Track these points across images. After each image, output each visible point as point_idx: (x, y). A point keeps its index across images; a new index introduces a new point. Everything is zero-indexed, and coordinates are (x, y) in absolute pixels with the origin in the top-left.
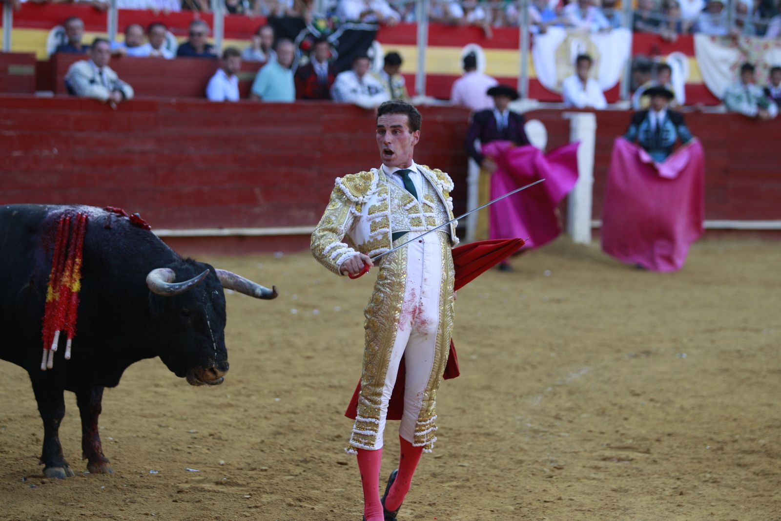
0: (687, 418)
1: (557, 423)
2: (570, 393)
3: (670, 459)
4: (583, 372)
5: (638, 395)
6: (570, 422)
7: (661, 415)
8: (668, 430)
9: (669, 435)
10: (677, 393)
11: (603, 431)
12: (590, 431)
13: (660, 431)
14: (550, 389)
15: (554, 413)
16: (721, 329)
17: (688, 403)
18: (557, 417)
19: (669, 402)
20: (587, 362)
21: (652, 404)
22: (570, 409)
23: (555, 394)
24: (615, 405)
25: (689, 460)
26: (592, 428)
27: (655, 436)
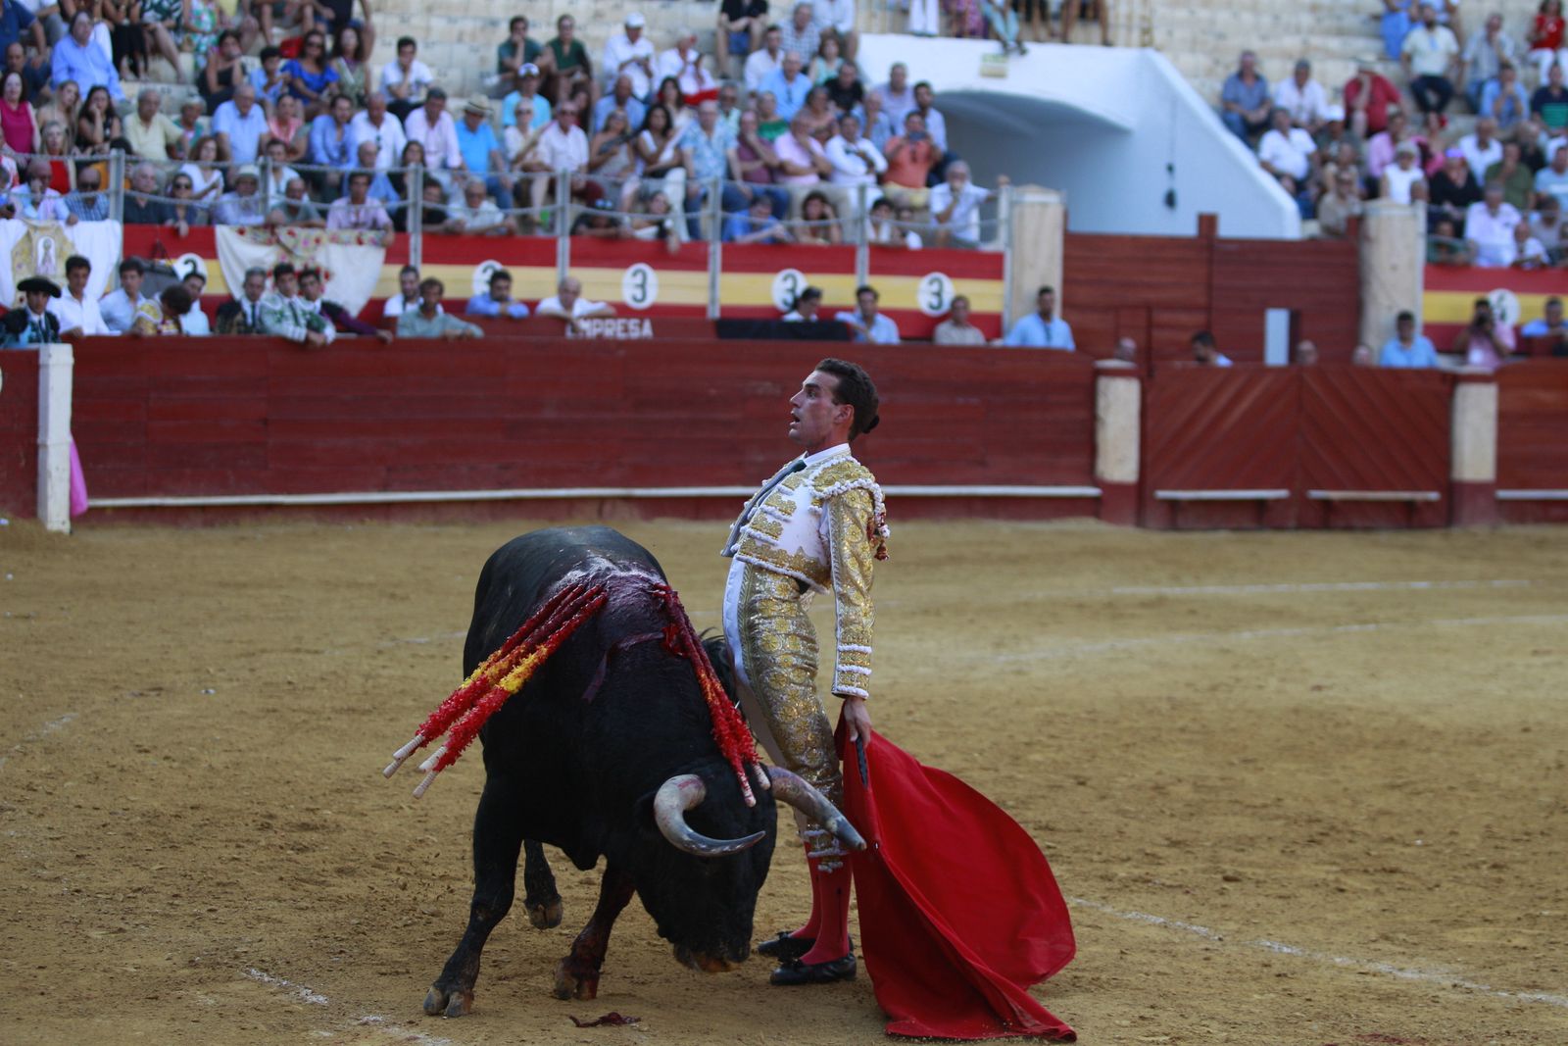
0: (219, 782)
1: (29, 796)
2: (48, 751)
3: (196, 842)
4: (64, 720)
5: (146, 751)
6: (50, 794)
7: (181, 779)
8: (193, 801)
9: (192, 808)
10: (202, 747)
11: (98, 805)
12: (80, 807)
13: (181, 804)
14: (18, 747)
15: (26, 783)
16: (263, 651)
17: (219, 760)
18: (30, 788)
19: (191, 760)
20: (70, 706)
21: (166, 763)
22: (48, 776)
23: (25, 754)
24: (114, 766)
25: (224, 844)
26: (81, 802)
27: (173, 811)
